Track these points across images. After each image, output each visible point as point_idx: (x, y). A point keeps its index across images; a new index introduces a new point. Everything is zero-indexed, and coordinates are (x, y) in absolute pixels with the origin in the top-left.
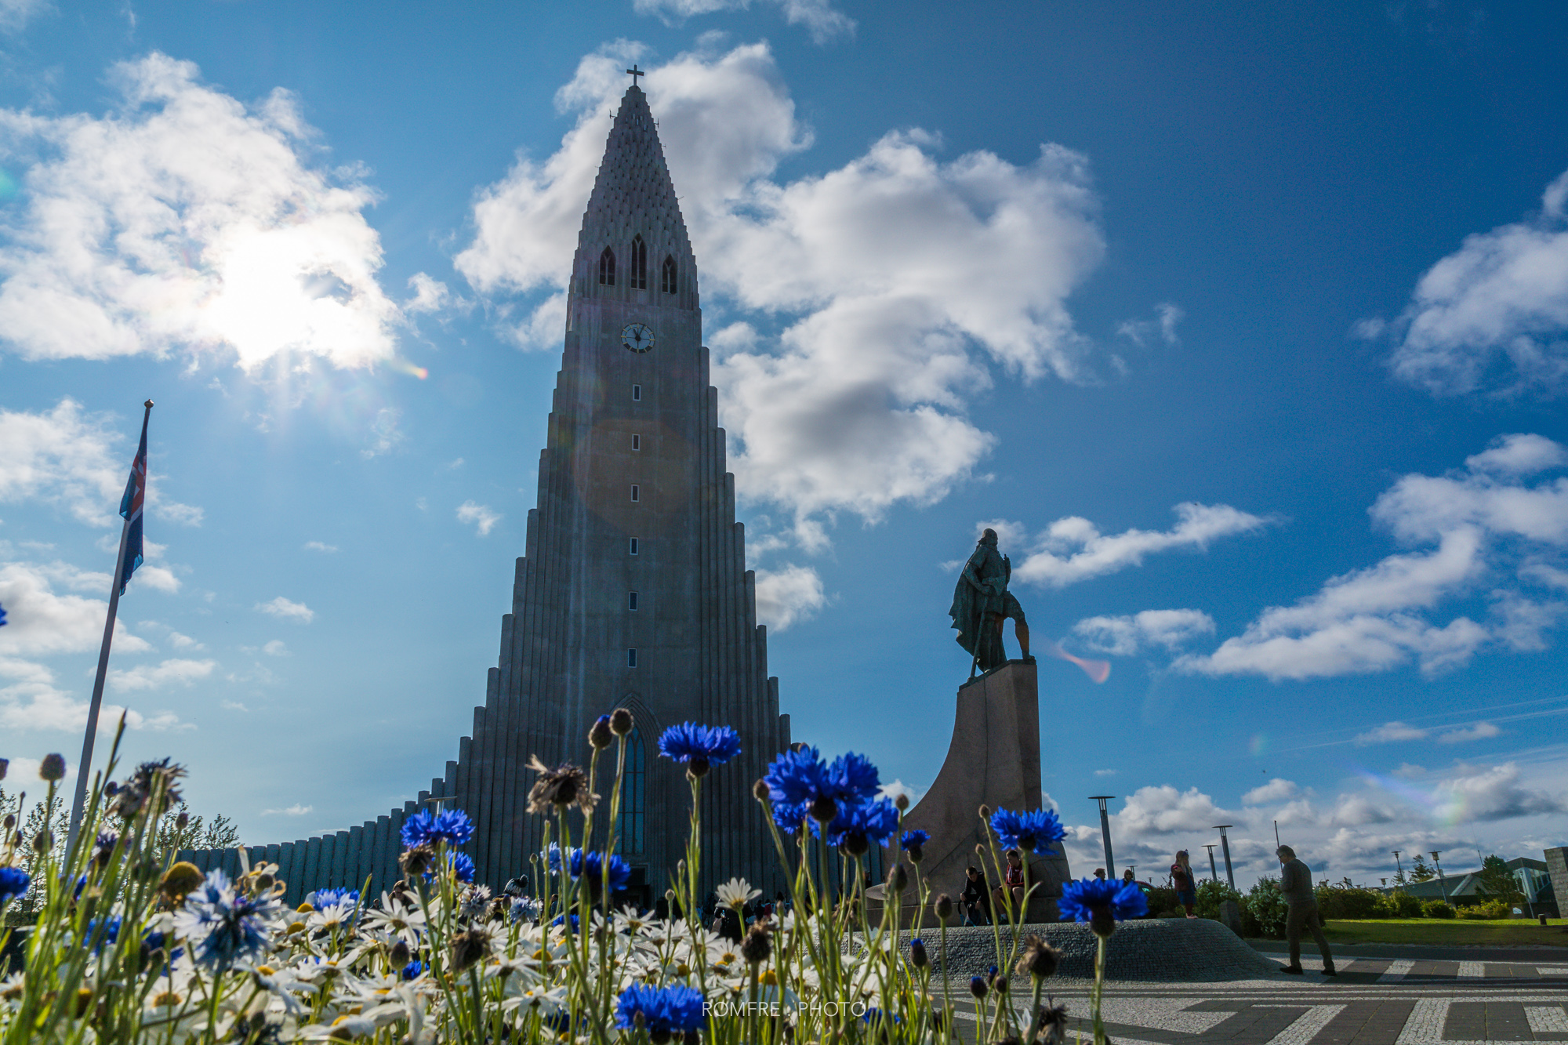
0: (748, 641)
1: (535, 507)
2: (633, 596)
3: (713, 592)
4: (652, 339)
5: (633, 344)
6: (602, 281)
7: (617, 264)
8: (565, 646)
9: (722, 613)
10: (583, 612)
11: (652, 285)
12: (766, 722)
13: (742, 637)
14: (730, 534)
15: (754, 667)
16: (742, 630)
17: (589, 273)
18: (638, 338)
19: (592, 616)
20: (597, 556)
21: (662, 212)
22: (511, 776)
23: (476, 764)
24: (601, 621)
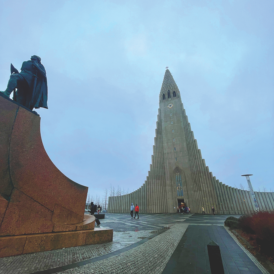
2: (175, 149)
3: (189, 145)
4: (173, 105)
5: (169, 107)
6: (163, 99)
7: (165, 96)
9: (191, 148)
10: (166, 153)
11: (171, 97)
12: (203, 168)
13: (196, 152)
14: (190, 134)
15: (199, 158)
16: (195, 151)
17: (161, 99)
19: (168, 153)
20: (167, 143)
21: (172, 85)
22: (155, 183)
23: (149, 181)
24: (170, 154)
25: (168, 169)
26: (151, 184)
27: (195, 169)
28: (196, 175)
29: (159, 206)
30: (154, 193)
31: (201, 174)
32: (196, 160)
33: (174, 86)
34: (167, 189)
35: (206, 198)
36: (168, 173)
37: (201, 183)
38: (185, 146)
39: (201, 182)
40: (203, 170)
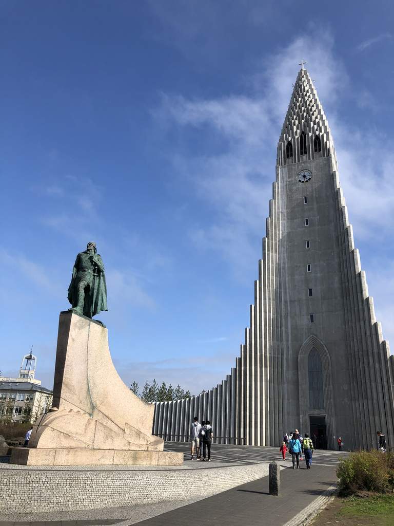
0: (363, 306)
2: (310, 291)
3: (347, 284)
4: (311, 175)
6: (288, 156)
7: (294, 147)
8: (281, 316)
9: (351, 294)
10: (288, 300)
11: (309, 152)
12: (375, 344)
13: (360, 304)
18: (304, 176)
20: (292, 275)
21: (314, 117)
24: (296, 303)
25: (290, 342)
26: (247, 377)
27: (356, 345)
28: (357, 360)
31: (368, 359)
32: (360, 321)
33: (317, 120)
34: (285, 391)
35: (377, 418)
36: (290, 352)
37: (368, 381)
38: (336, 285)
39: (367, 378)
40: (376, 350)
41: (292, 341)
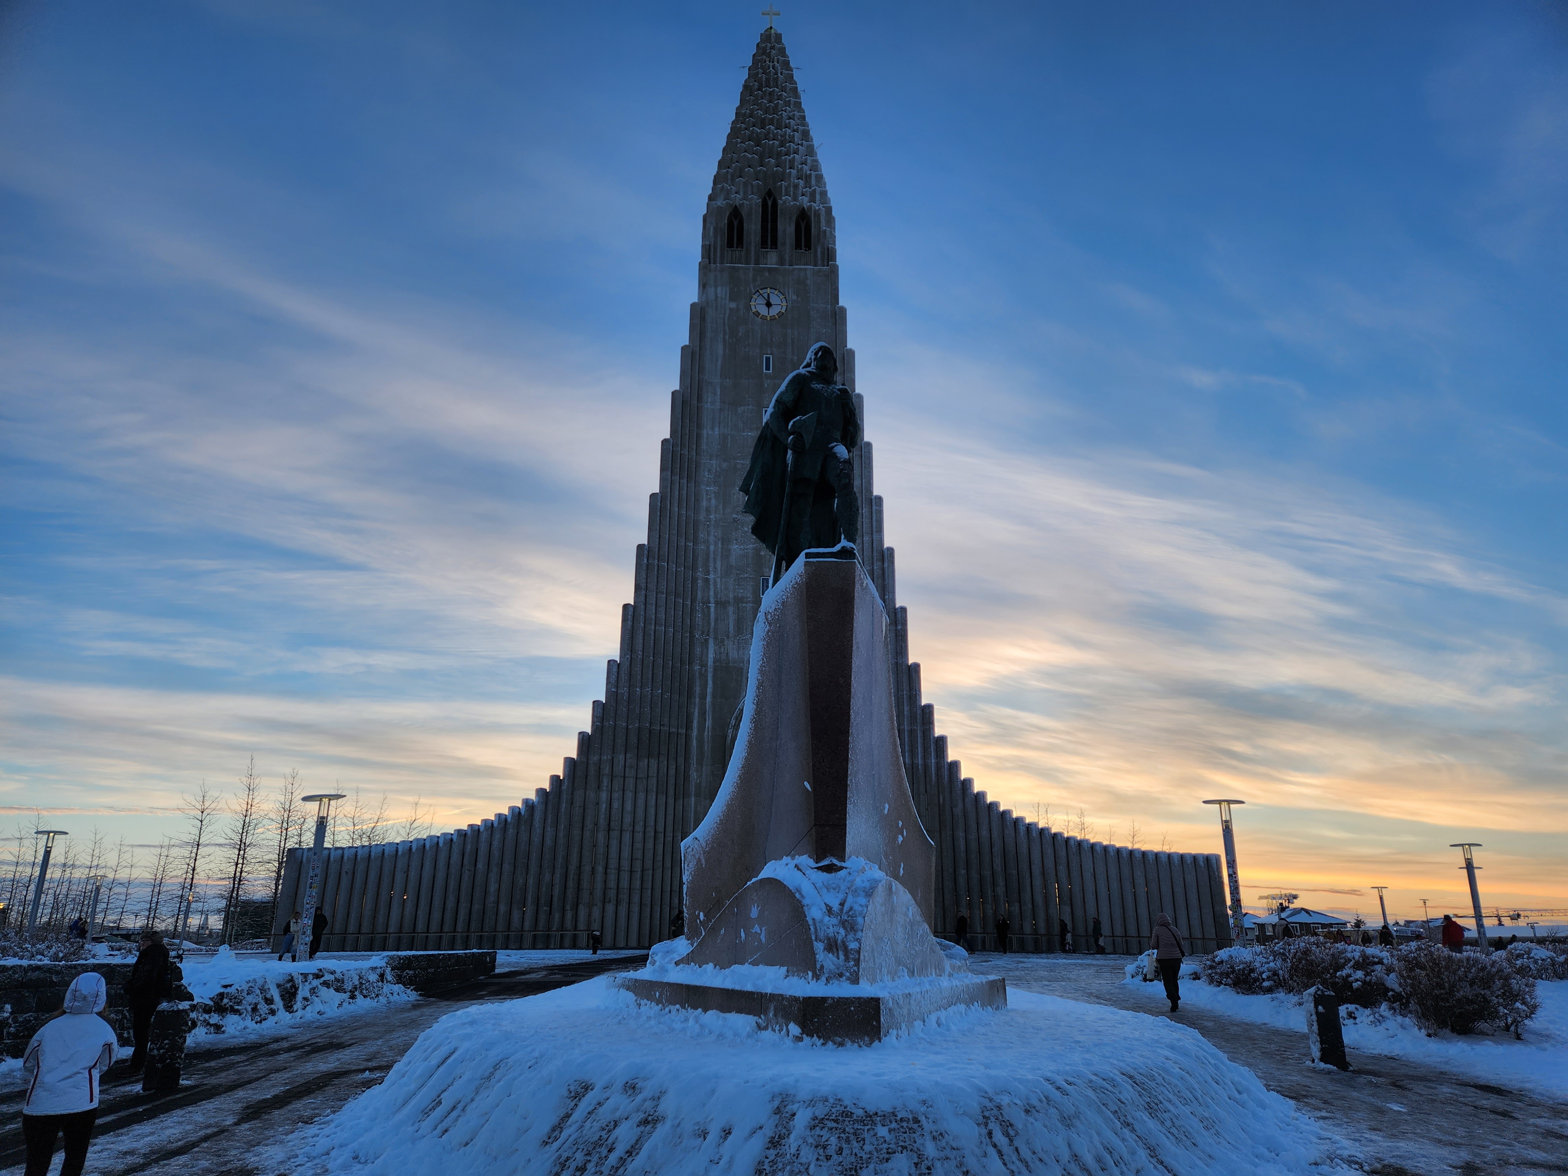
1: (657, 490)
4: (784, 304)
5: (763, 310)
7: (745, 224)
8: (692, 636)
10: (712, 601)
11: (784, 244)
17: (715, 237)
18: (769, 305)
19: (721, 604)
20: (726, 540)
21: (797, 160)
22: (631, 773)
23: (594, 758)
24: (731, 609)
25: (709, 699)
26: (605, 781)
29: (635, 909)
30: (615, 834)
33: (804, 171)
36: (709, 723)
41: (714, 696)
